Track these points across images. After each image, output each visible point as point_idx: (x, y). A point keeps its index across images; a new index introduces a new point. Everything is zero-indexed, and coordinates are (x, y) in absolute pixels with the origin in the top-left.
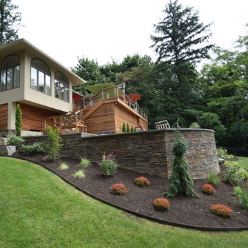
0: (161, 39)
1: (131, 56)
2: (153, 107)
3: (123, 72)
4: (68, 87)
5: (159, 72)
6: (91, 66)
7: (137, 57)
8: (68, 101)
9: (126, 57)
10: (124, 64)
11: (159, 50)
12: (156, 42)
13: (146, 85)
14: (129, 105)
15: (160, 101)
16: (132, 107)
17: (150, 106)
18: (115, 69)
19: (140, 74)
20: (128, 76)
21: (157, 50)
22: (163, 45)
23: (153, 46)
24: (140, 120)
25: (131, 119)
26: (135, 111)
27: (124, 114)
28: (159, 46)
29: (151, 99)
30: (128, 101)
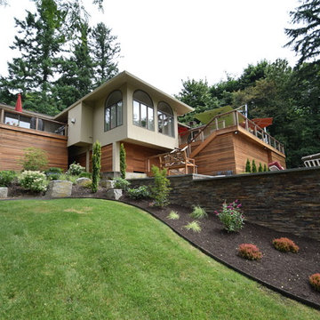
0: (304, 31)
1: (255, 65)
2: (294, 134)
3: (243, 89)
4: (172, 119)
5: (302, 79)
6: (199, 89)
7: (264, 64)
8: (173, 136)
9: (247, 68)
10: (244, 78)
11: (300, 47)
12: (295, 36)
13: (280, 103)
14: (254, 133)
16: (260, 137)
17: (288, 133)
18: (231, 86)
19: (269, 88)
20: (251, 93)
21: (296, 49)
22: (308, 38)
23: (289, 43)
24: (273, 154)
25: (258, 153)
26: (264, 142)
27: (247, 146)
28: (300, 42)
29: (290, 121)
30: (253, 129)
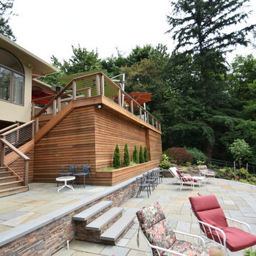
0: (182, 22)
1: (142, 47)
2: (169, 112)
3: (130, 65)
5: (177, 64)
6: (90, 59)
7: (149, 48)
9: (135, 48)
10: (131, 57)
11: (178, 35)
12: (174, 26)
13: (160, 82)
15: (178, 104)
18: (120, 62)
19: (151, 68)
20: (136, 70)
21: (174, 37)
22: (183, 30)
23: (169, 31)
24: (150, 133)
26: (142, 120)
28: (177, 32)
29: (166, 100)
30: (129, 103)
